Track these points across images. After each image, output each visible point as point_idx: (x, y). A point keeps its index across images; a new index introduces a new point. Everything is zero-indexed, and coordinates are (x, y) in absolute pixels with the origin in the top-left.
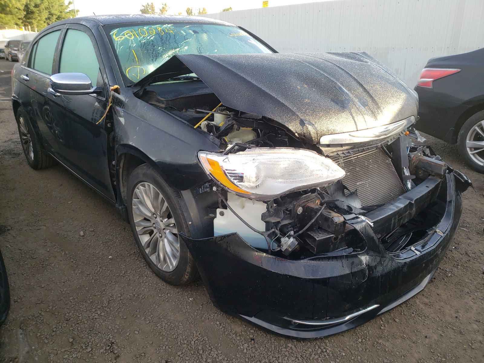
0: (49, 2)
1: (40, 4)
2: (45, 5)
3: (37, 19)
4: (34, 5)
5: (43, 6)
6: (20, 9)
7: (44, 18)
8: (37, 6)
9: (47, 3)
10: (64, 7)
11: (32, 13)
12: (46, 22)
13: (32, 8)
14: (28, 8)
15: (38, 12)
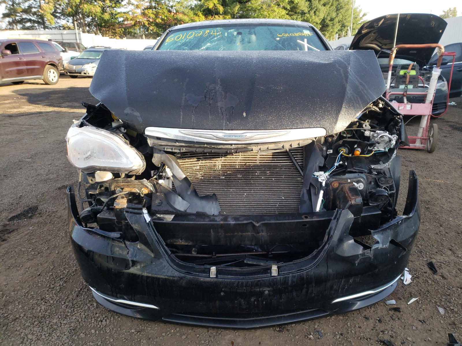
0: (343, 16)
1: (335, 18)
2: (339, 18)
3: (330, 31)
4: (329, 19)
5: (337, 20)
6: (317, 23)
7: (336, 30)
8: (332, 20)
9: (341, 17)
10: (357, 19)
11: (327, 26)
12: (338, 33)
13: (327, 21)
14: (325, 22)
15: (331, 25)
